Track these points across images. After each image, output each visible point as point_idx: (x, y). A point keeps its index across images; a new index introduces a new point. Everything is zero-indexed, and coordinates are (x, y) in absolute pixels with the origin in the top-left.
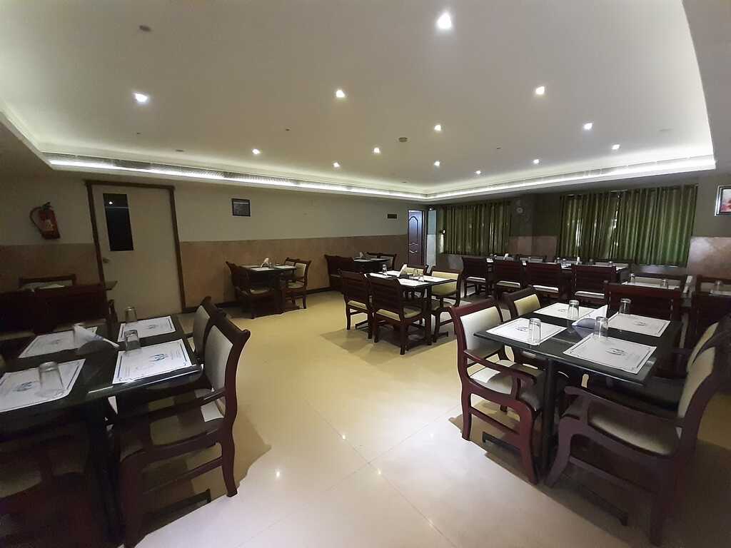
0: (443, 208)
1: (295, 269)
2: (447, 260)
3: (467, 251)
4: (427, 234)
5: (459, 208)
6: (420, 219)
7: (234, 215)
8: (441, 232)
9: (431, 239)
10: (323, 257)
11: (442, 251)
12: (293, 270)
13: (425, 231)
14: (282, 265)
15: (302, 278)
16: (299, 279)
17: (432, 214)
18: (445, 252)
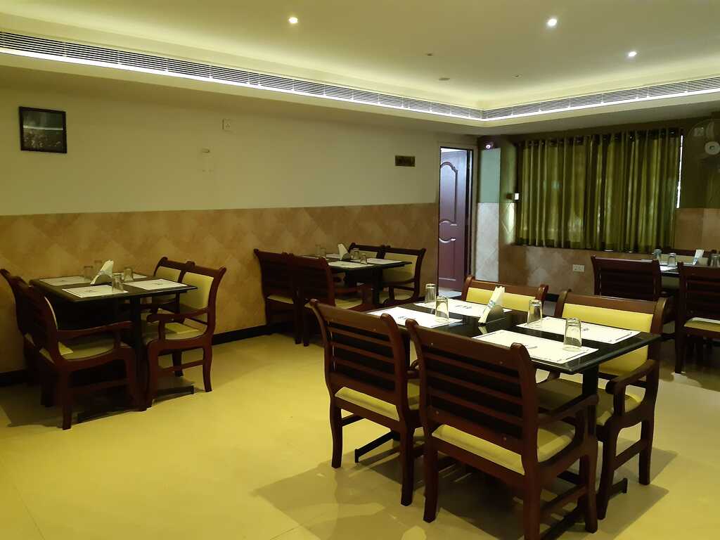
0: (515, 145)
1: (184, 291)
2: (523, 259)
3: (572, 240)
4: (478, 201)
5: (554, 142)
6: (462, 167)
7: (23, 148)
8: (510, 197)
9: (486, 212)
10: (251, 256)
11: (510, 238)
12: (178, 292)
13: (473, 196)
14: (149, 278)
15: (202, 312)
16: (194, 315)
17: (491, 158)
18: (519, 241)
